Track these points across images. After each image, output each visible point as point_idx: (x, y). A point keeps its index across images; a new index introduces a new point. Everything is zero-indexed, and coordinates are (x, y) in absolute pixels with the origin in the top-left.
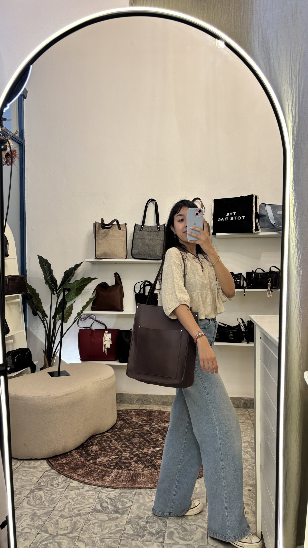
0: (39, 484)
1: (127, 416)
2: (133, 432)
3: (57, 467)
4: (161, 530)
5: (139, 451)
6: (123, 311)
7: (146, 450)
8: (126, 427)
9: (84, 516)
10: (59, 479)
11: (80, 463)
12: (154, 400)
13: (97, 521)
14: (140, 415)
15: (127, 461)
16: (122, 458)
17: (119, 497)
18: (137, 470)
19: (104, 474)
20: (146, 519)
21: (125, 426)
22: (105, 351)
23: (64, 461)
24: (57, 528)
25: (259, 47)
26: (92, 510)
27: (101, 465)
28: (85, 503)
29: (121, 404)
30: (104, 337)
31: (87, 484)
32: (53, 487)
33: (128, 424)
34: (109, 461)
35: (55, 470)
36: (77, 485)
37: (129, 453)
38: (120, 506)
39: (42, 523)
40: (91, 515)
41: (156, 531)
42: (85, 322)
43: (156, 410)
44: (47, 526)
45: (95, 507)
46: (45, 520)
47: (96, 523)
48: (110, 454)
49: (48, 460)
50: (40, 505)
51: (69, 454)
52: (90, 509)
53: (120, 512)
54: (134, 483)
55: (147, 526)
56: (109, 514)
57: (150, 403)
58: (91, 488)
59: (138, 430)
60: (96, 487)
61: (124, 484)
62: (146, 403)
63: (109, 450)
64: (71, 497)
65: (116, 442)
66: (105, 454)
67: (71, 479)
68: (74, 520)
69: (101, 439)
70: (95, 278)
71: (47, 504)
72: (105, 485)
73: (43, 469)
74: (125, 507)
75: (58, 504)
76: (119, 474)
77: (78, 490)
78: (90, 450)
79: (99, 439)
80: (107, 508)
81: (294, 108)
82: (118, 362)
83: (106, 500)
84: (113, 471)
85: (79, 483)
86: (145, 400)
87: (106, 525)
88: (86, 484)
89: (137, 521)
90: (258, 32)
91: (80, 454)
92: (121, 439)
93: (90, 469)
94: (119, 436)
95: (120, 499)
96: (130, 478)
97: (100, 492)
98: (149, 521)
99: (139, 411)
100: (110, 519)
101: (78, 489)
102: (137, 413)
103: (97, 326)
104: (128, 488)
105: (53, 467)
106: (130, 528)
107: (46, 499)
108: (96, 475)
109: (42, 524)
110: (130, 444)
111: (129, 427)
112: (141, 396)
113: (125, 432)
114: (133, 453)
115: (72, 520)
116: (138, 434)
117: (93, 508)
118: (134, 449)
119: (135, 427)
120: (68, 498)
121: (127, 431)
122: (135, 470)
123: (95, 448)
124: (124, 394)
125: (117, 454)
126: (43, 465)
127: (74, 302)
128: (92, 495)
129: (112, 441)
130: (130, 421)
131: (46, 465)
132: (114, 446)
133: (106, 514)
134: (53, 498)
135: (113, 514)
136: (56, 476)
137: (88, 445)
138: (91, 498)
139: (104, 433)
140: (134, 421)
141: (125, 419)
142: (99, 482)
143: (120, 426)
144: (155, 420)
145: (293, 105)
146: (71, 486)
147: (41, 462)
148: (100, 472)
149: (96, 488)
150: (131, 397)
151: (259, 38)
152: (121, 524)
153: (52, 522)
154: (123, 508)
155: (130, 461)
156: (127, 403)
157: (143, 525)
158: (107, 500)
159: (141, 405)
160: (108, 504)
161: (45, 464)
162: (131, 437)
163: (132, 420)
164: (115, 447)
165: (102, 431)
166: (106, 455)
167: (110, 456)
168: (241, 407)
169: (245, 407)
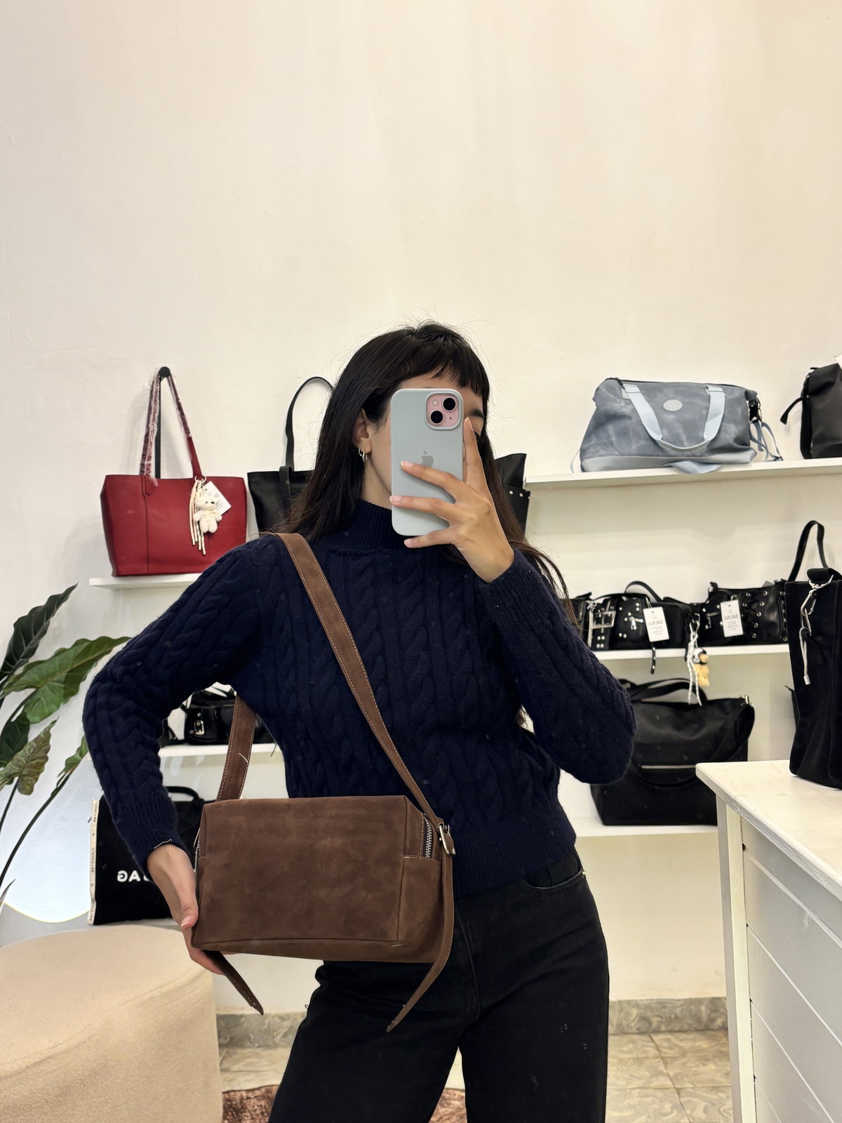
124: (242, 1016)
127: (54, 722)
150: (266, 1026)
168: (630, 1031)
169: (643, 1029)
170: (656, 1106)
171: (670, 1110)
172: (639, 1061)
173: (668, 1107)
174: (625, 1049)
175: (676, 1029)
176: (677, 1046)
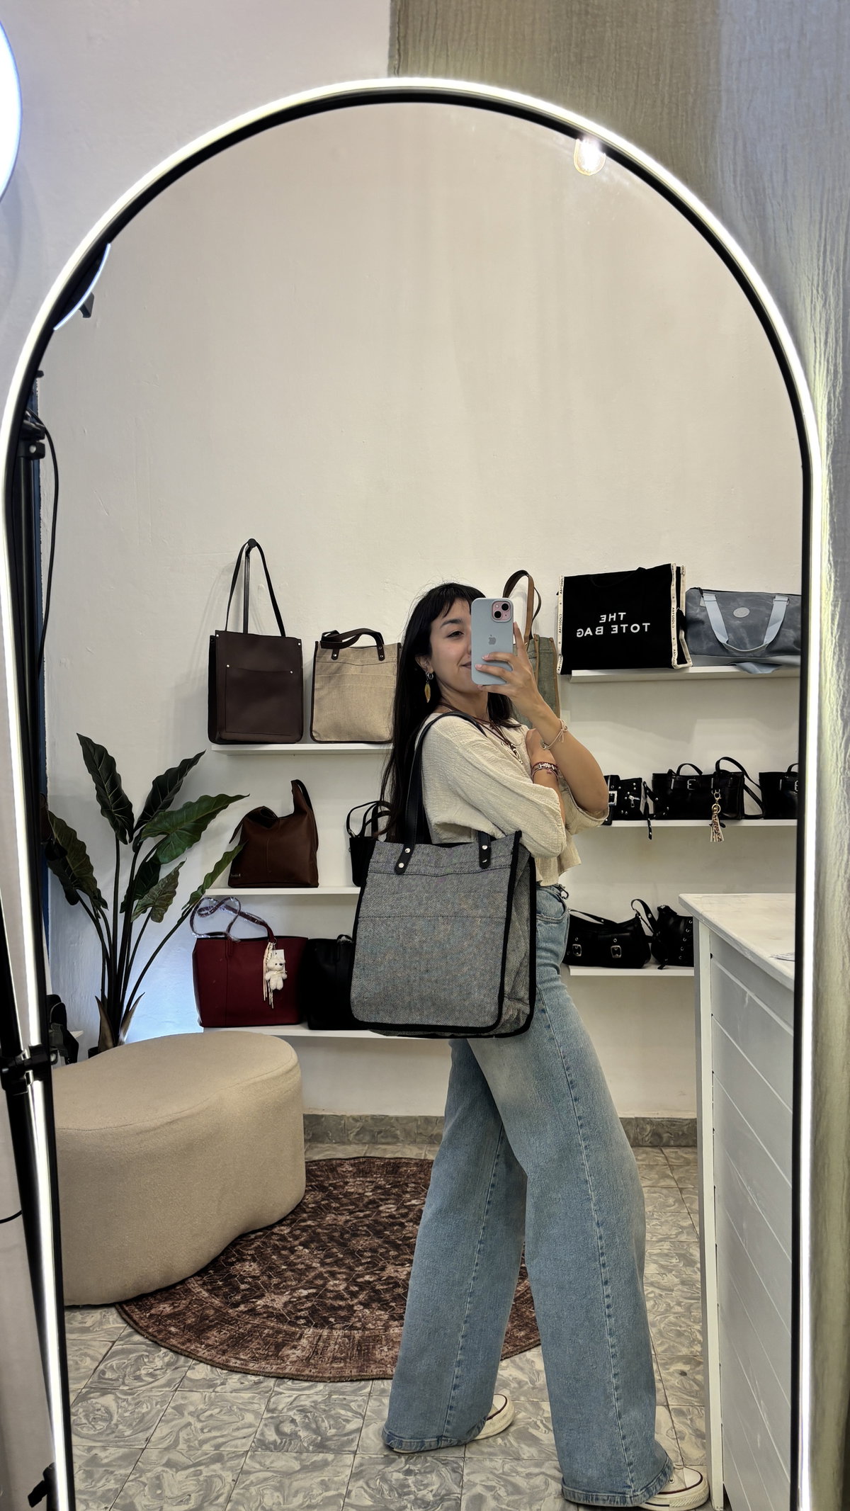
0: (99, 1375)
1: (331, 1176)
2: (350, 1221)
3: (147, 1326)
4: (449, 1493)
5: (372, 1274)
6: (316, 886)
7: (392, 1270)
8: (331, 1207)
9: (232, 1462)
10: (157, 1359)
11: (211, 1312)
12: (405, 1130)
13: (269, 1474)
14: (366, 1173)
15: (341, 1303)
16: (326, 1296)
17: (326, 1406)
18: (370, 1326)
19: (280, 1340)
20: (406, 1464)
21: (327, 1204)
22: (268, 998)
23: (166, 1308)
24: (160, 1497)
25: (736, 188)
26: (253, 1444)
27: (270, 1315)
28: (234, 1426)
29: (313, 1145)
30: (265, 959)
31: (236, 1372)
32: (141, 1384)
33: (337, 1199)
34: (291, 1305)
35: (143, 1336)
36: (207, 1375)
37: (346, 1280)
38: (330, 1428)
39: (117, 1486)
40: (252, 1457)
41: (434, 1496)
42: (212, 918)
43: (411, 1159)
44: (131, 1493)
45: (262, 1434)
46: (125, 1475)
47: (266, 1479)
48: (294, 1283)
49: (123, 1308)
50: (108, 1435)
51: (178, 1288)
52: (249, 1442)
53: (333, 1447)
54: (365, 1363)
55: (410, 1482)
56: (301, 1453)
57: (395, 1140)
58: (247, 1383)
59: (366, 1216)
60: (261, 1378)
61: (338, 1368)
62: (383, 1140)
63: (289, 1273)
64: (192, 1409)
65: (307, 1251)
66: (279, 1284)
67: (191, 1358)
68: (205, 1474)
69: (264, 1243)
70: (239, 797)
71: (128, 1433)
72: (287, 1371)
73: (109, 1335)
74: (344, 1432)
75: (158, 1429)
76: (321, 1340)
77: (211, 1390)
78: (236, 1276)
79: (258, 1243)
80: (293, 1437)
81: (831, 350)
82: (305, 1028)
83: (291, 1413)
84: (303, 1332)
85: (211, 1371)
86: (380, 1132)
87: (296, 1485)
88: (233, 1371)
89: (380, 1471)
90: (734, 149)
91: (209, 1287)
92: (320, 1241)
93: (240, 1328)
94: (314, 1232)
95: (330, 1410)
96: (353, 1349)
97: (270, 1394)
98: (412, 1467)
99: (365, 1162)
100: (304, 1468)
101: (210, 1387)
102: (358, 1169)
103: (243, 931)
104: (351, 1376)
105: (138, 1329)
106: (362, 1490)
107: (121, 1416)
108: (258, 1346)
109: (117, 1489)
110: (347, 1254)
111: (338, 1208)
112: (370, 1121)
113: (330, 1222)
114: (357, 1278)
115: (201, 1474)
116: (365, 1226)
117: (254, 1438)
118: (356, 1269)
119: (357, 1206)
120: (186, 1413)
121: (335, 1219)
122: (364, 1328)
123: (251, 1269)
124: (322, 1116)
125: (313, 1282)
126: (109, 1323)
127: (182, 863)
128: (251, 1401)
129: (296, 1248)
130: (341, 1190)
131: (117, 1323)
132: (302, 1263)
133: (295, 1455)
134: (143, 1414)
135: (313, 1452)
136: (146, 1351)
137: (229, 1260)
138: (248, 1411)
139: (273, 1226)
140: (352, 1190)
141: (327, 1185)
142: (268, 1364)
143: (313, 1205)
144: (410, 1185)
145: (830, 340)
146: (191, 1380)
147: (101, 1313)
148: (268, 1335)
149: (262, 1382)
150: (342, 1126)
151: (735, 164)
152: (336, 1479)
153: (146, 1481)
154: (339, 1435)
155: (351, 1303)
156: (331, 1142)
157: (397, 1480)
158: (295, 1414)
159: (368, 1148)
160: (297, 1426)
161: (113, 1320)
162: (347, 1236)
163: (346, 1188)
164: (307, 1265)
165: (270, 1223)
166: (282, 1288)
167: (294, 1290)
168: (644, 1145)
169: (655, 1143)
170: (661, 1200)
171: (673, 1203)
172: (650, 1167)
173: (671, 1201)
174: (639, 1158)
175: (683, 1144)
176: (683, 1157)
